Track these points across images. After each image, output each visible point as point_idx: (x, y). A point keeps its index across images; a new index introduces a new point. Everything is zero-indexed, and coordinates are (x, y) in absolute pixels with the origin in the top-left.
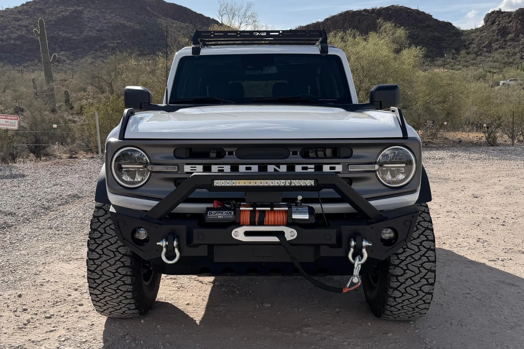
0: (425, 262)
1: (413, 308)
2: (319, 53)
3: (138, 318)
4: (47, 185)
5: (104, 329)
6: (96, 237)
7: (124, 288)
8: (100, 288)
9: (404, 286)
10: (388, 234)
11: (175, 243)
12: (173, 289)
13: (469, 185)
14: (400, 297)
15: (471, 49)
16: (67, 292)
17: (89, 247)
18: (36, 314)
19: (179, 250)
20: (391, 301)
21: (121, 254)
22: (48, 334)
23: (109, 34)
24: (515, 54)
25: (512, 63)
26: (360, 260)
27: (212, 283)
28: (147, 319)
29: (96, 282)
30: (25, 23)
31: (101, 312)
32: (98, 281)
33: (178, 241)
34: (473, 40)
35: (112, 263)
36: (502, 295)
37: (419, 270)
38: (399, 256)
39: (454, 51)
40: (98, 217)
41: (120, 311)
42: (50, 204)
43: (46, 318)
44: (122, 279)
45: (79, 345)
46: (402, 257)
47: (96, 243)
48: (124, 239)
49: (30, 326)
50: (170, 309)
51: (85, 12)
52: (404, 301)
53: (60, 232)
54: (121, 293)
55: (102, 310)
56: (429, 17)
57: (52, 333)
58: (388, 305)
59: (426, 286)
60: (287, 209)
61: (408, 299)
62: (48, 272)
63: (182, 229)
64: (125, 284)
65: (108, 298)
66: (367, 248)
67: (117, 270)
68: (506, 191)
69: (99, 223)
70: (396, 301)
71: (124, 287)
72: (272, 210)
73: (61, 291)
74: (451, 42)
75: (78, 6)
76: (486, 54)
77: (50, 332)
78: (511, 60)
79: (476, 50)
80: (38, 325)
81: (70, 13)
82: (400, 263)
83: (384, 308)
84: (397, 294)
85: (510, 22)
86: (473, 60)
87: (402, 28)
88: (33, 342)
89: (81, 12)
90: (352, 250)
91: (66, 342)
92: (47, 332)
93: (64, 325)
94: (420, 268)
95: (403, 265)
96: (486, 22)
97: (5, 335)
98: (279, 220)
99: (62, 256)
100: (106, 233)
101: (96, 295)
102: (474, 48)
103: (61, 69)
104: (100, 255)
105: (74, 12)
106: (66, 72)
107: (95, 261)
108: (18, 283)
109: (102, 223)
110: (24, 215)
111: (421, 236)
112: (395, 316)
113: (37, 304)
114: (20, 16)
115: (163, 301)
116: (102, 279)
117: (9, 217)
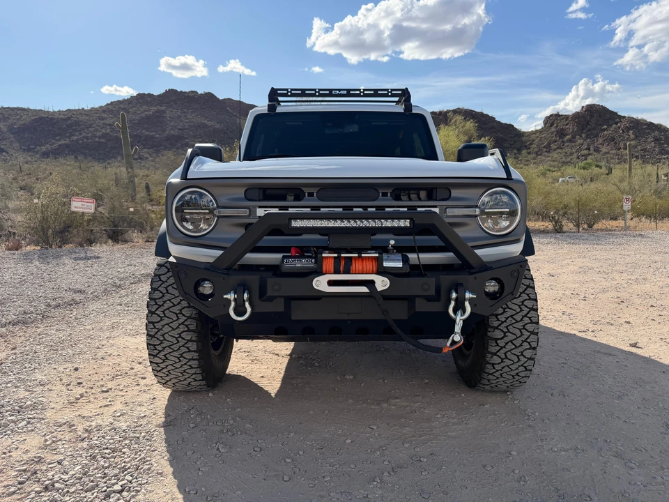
0: (527, 324)
1: (513, 376)
2: (403, 111)
3: (206, 391)
4: (121, 266)
5: (166, 403)
6: (156, 297)
7: (188, 356)
8: (161, 355)
9: (504, 350)
10: (492, 287)
11: (246, 296)
12: (247, 362)
13: (543, 265)
14: (499, 364)
15: (532, 149)
16: (129, 365)
17: (150, 308)
18: (92, 388)
19: (251, 304)
20: (489, 369)
21: (185, 316)
22: (102, 409)
23: (191, 133)
24: (572, 154)
25: (570, 162)
26: (462, 316)
27: (289, 355)
28: (216, 392)
29: (156, 349)
30: (109, 121)
31: (164, 384)
32: (159, 348)
33: (249, 294)
34: (533, 141)
35: (175, 327)
36: (601, 365)
37: (521, 332)
38: (499, 317)
39: (516, 151)
40: (159, 276)
41: (185, 382)
42: (122, 282)
43: (103, 392)
44: (187, 345)
45: (136, 420)
46: (502, 318)
47: (156, 304)
48: (185, 293)
49: (83, 401)
50: (243, 383)
51: (167, 112)
52: (503, 368)
53: (130, 308)
54: (185, 361)
55: (164, 381)
56: (492, 119)
57: (107, 408)
58: (486, 373)
59: (528, 351)
60: (377, 255)
61: (508, 366)
62: (112, 346)
63: (253, 280)
64: (190, 351)
65: (170, 368)
66: (471, 300)
67: (180, 334)
68: (581, 270)
69: (161, 282)
70: (494, 368)
71: (188, 354)
72: (360, 257)
73: (124, 364)
74: (512, 142)
75: (161, 106)
76: (546, 153)
77: (105, 406)
78: (569, 160)
79: (536, 150)
80: (92, 399)
81: (153, 112)
82: (500, 325)
83: (480, 376)
84: (496, 360)
85: (567, 124)
86: (533, 159)
87: (472, 120)
88: (84, 417)
89: (164, 112)
90: (453, 303)
91: (121, 418)
92: (101, 407)
93: (123, 399)
94: (522, 331)
95: (503, 327)
96: (545, 124)
97: (52, 410)
98: (368, 268)
99: (128, 331)
100: (168, 292)
101: (157, 364)
102: (534, 148)
103: (144, 166)
104: (161, 317)
105: (156, 112)
106: (148, 168)
107: (155, 324)
108: (77, 356)
109: (164, 282)
110: (94, 292)
111: (523, 295)
112: (492, 385)
113: (95, 378)
114: (104, 115)
115: (235, 373)
116: (164, 345)
117: (78, 294)
